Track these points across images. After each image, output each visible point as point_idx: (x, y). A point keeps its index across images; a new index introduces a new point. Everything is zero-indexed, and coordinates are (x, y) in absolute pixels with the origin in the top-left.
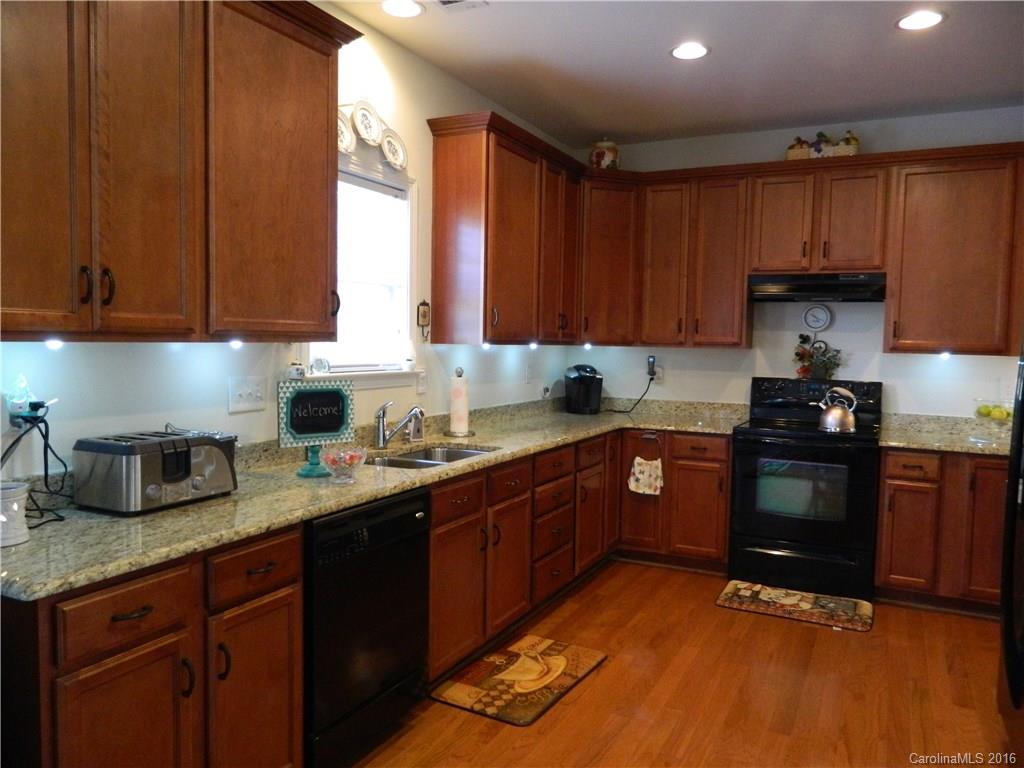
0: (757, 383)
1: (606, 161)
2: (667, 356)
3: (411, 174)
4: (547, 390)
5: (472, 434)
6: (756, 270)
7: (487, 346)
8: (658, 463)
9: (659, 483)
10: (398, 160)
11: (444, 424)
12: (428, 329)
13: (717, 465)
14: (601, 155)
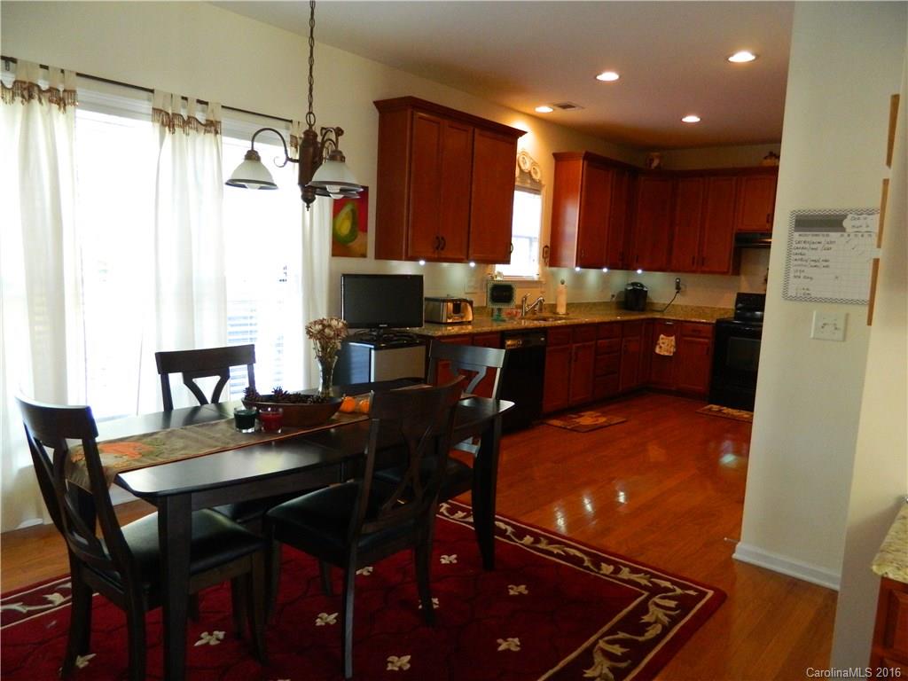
0: (739, 295)
1: (656, 163)
2: (688, 279)
3: (543, 183)
4: (613, 296)
5: (567, 314)
6: (740, 230)
7: (578, 269)
8: (673, 338)
9: (673, 350)
10: (537, 177)
11: (554, 307)
12: (548, 260)
13: (706, 340)
14: (652, 160)
